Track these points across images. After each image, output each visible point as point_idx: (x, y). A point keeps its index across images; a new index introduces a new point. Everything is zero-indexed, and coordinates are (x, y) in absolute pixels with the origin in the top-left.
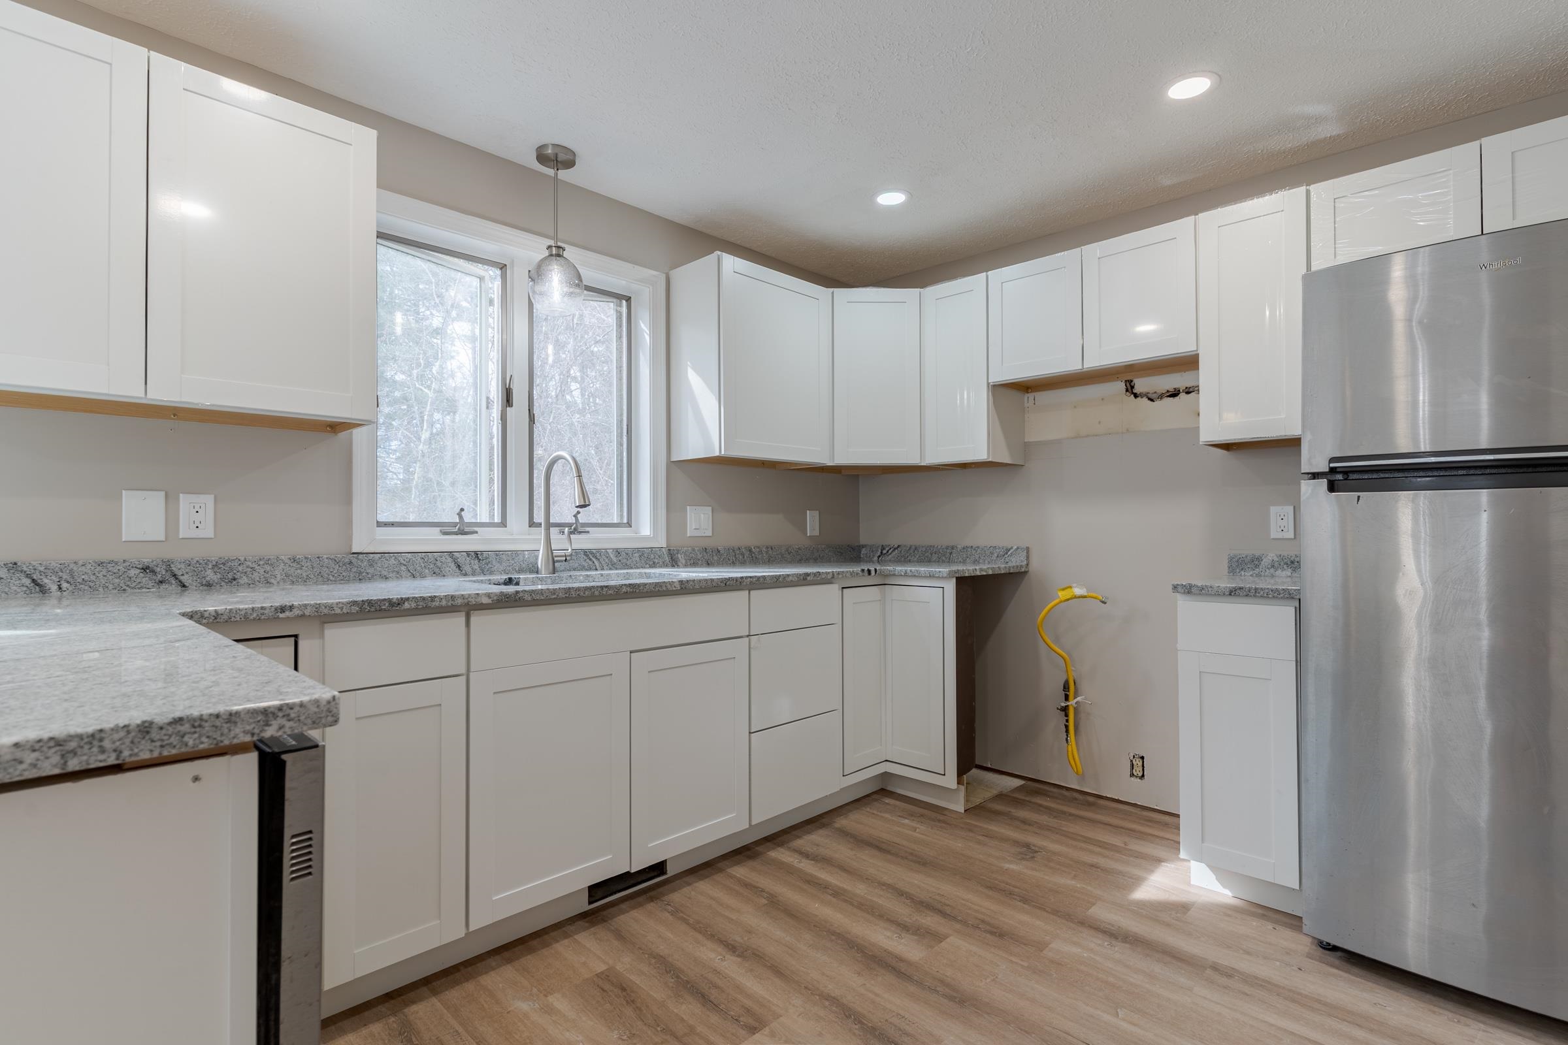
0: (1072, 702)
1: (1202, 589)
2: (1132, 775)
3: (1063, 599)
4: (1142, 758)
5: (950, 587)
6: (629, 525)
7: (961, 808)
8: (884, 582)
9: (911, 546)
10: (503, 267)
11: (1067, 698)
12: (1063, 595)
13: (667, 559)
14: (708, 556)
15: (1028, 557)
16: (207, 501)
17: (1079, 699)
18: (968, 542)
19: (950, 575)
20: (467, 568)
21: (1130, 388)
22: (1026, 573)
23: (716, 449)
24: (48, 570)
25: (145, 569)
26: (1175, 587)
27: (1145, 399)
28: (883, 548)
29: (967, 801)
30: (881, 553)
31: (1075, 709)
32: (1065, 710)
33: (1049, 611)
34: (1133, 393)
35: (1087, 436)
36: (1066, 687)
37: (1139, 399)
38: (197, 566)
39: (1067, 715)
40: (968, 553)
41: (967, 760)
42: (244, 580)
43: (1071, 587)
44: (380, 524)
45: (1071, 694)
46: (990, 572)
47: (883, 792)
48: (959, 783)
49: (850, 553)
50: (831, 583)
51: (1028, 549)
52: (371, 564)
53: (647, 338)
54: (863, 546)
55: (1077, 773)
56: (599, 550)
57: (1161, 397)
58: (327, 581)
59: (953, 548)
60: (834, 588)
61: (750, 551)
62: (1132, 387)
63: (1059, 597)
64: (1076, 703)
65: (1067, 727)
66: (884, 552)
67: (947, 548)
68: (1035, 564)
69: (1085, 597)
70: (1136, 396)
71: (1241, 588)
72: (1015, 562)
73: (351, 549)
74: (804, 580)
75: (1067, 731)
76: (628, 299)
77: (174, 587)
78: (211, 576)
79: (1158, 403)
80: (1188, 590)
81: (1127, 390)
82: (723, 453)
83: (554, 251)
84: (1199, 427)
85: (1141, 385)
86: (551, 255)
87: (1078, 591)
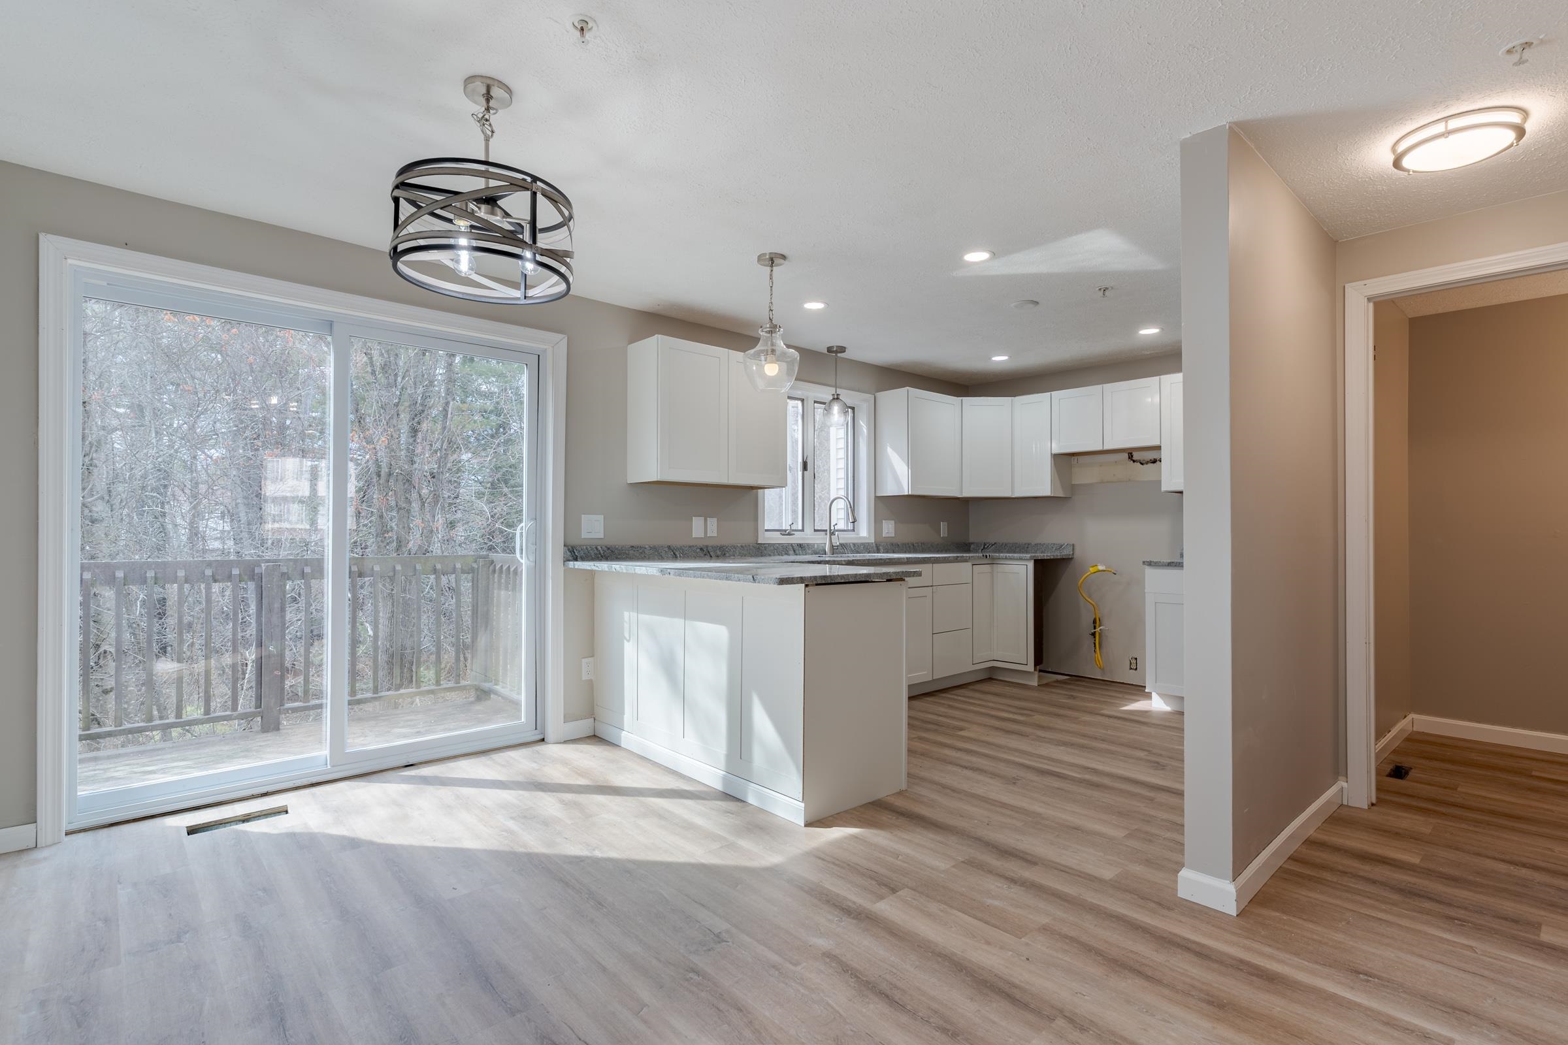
0: (1098, 630)
1: (1156, 563)
2: (1131, 669)
3: (1092, 572)
4: (1136, 659)
5: (1031, 565)
6: (854, 530)
7: (1036, 684)
8: (993, 562)
9: (1002, 544)
10: (802, 400)
11: (1095, 628)
12: (1092, 570)
13: (875, 548)
14: (894, 547)
15: (1073, 549)
16: (715, 520)
17: (1101, 627)
18: (1038, 541)
19: (1030, 559)
20: (797, 552)
21: (1131, 457)
22: (1072, 558)
23: (906, 491)
24: (678, 549)
25: (701, 549)
26: (1144, 562)
27: (1138, 463)
28: (985, 545)
29: (1039, 681)
30: (984, 547)
31: (1100, 634)
32: (1094, 634)
33: (1085, 578)
34: (1132, 460)
35: (1107, 482)
36: (1095, 622)
37: (1135, 463)
38: (715, 548)
39: (1095, 637)
40: (1038, 547)
41: (1038, 660)
42: (727, 555)
43: (1096, 565)
44: (767, 530)
45: (1097, 625)
46: (1052, 557)
47: (990, 679)
48: (1035, 670)
49: (964, 547)
50: (967, 562)
51: (1073, 545)
52: (765, 548)
53: (865, 431)
54: (972, 543)
55: (1100, 668)
56: (846, 544)
57: (1147, 463)
58: (752, 556)
59: (1029, 544)
60: (969, 564)
61: (913, 545)
62: (1132, 456)
63: (1090, 571)
64: (1100, 630)
65: (1095, 644)
66: (986, 547)
67: (1025, 544)
68: (1078, 553)
69: (1104, 571)
70: (1134, 461)
71: (1173, 562)
72: (1066, 552)
73: (757, 541)
74: (956, 560)
75: (1095, 646)
76: (853, 409)
77: (708, 557)
78: (719, 553)
79: (1145, 466)
80: (1150, 564)
81: (1129, 458)
82: (910, 493)
83: (836, 397)
84: (1160, 481)
85: (1136, 456)
86: (834, 399)
87: (1101, 568)
